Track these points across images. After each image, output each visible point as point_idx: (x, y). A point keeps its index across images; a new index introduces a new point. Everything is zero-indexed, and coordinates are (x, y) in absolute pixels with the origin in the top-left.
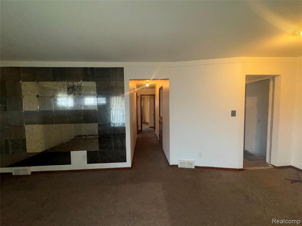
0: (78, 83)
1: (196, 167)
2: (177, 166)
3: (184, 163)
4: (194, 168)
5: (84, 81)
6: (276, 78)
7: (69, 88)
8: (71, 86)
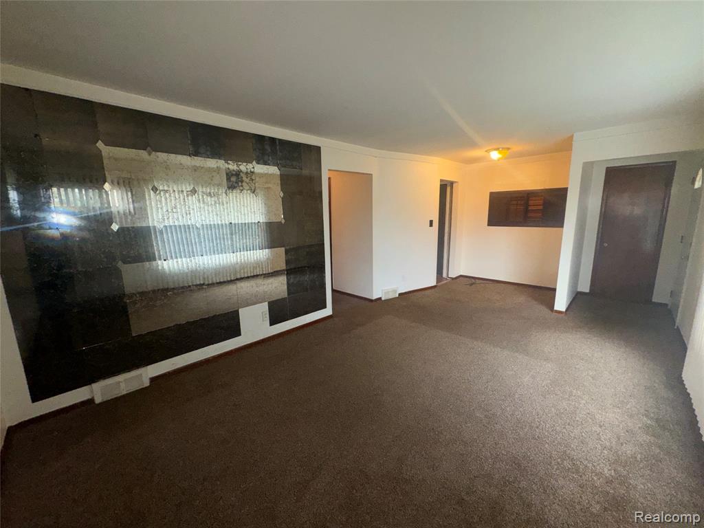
0: (248, 167)
1: (400, 294)
2: (380, 299)
3: (387, 293)
4: (397, 296)
5: (259, 164)
6: (454, 185)
7: (230, 174)
8: (234, 171)
